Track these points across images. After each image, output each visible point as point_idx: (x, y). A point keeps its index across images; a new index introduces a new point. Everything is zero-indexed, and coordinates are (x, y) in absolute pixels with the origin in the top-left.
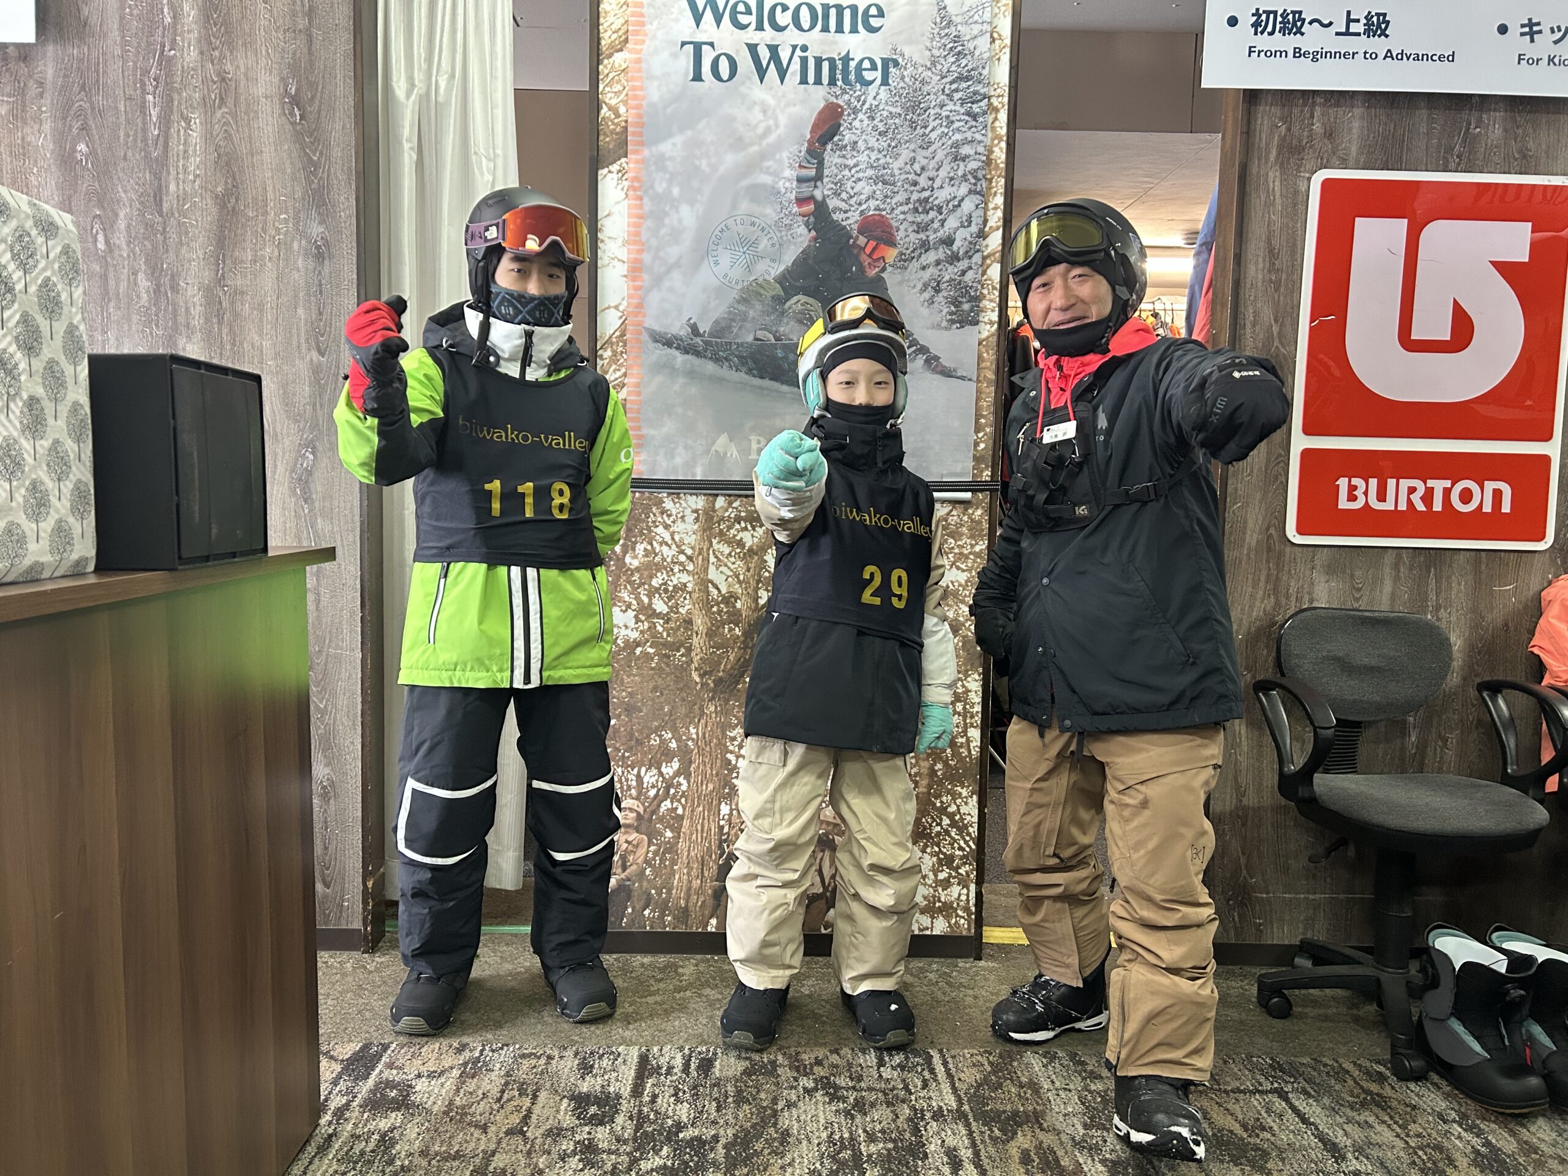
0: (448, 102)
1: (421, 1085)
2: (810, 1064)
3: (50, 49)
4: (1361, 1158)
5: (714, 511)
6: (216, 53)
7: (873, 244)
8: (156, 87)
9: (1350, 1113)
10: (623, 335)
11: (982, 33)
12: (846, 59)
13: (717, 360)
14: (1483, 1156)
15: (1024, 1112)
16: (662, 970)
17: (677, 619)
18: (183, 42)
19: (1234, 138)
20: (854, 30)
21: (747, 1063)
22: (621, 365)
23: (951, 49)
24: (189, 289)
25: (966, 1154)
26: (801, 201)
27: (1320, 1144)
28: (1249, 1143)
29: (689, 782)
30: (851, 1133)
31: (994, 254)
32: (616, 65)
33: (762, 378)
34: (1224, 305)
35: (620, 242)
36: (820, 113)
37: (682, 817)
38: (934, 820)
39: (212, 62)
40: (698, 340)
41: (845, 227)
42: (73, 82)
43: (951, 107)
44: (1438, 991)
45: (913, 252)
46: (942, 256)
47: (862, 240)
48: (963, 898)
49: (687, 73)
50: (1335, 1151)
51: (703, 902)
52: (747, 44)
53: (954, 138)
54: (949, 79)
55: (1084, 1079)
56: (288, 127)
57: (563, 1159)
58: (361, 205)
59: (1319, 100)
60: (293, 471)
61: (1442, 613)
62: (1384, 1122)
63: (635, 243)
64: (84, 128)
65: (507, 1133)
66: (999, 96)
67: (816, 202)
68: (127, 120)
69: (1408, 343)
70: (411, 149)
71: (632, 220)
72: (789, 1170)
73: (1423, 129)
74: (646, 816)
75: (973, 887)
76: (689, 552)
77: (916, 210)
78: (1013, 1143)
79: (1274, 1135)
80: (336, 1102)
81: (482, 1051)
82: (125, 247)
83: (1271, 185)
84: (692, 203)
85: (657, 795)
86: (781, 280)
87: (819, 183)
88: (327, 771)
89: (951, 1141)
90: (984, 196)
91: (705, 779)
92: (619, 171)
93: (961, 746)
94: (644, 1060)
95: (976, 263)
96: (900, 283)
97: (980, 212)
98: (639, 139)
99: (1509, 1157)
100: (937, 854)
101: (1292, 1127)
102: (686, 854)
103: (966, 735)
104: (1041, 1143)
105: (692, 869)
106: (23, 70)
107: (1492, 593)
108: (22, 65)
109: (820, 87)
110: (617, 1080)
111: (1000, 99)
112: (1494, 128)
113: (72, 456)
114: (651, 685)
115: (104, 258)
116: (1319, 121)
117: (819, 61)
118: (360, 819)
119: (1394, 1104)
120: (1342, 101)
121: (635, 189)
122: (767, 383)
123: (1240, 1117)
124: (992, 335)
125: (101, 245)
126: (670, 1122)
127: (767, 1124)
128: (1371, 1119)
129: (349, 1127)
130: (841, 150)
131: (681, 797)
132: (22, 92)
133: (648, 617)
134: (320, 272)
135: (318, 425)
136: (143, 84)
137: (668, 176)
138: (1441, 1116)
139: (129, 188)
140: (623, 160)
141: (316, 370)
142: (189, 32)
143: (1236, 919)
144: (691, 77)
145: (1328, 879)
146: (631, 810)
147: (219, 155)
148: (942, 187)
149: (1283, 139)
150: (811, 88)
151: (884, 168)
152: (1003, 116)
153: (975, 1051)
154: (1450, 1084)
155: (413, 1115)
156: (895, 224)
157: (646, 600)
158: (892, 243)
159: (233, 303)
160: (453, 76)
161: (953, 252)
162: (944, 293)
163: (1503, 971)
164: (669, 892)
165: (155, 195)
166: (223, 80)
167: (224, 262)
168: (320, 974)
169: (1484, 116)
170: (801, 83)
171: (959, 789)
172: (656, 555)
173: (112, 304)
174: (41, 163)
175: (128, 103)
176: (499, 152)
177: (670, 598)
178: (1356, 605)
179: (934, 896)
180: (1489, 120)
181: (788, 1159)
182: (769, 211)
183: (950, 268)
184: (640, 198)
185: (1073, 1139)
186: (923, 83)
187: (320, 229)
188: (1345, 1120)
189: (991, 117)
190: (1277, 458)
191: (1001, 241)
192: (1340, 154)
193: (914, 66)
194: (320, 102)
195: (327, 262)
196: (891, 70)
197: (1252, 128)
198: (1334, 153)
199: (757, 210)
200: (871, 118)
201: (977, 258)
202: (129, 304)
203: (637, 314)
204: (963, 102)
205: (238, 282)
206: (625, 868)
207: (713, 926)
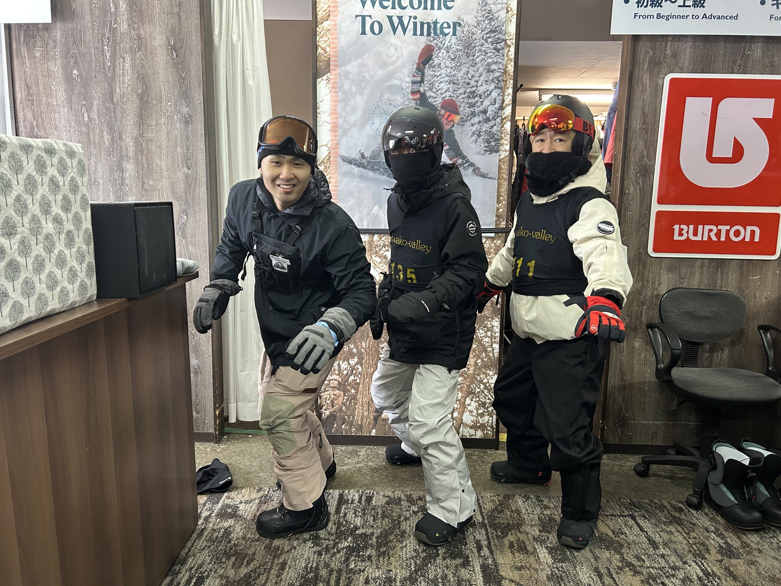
1: (242, 507)
2: (416, 499)
3: (58, 24)
4: (666, 548)
5: (373, 242)
6: (136, 26)
7: (448, 113)
8: (109, 42)
9: (664, 527)
10: (329, 159)
11: (502, 9)
12: (436, 23)
13: (373, 170)
14: (724, 549)
15: (512, 524)
16: (350, 453)
18: (120, 20)
19: (627, 58)
20: (439, 8)
21: (388, 498)
23: (487, 17)
24: (127, 138)
25: (484, 543)
26: (413, 93)
27: (647, 541)
28: (615, 540)
29: (362, 368)
31: (507, 117)
32: (325, 27)
34: (620, 141)
35: (327, 114)
36: (423, 49)
37: (359, 384)
38: (477, 386)
39: (134, 30)
40: (364, 160)
41: (434, 106)
42: (70, 40)
45: (467, 117)
46: (481, 119)
48: (490, 421)
49: (358, 32)
50: (654, 545)
51: (369, 422)
52: (387, 16)
53: (487, 61)
54: (486, 32)
55: (541, 509)
56: (170, 61)
57: (304, 542)
58: (206, 98)
59: (669, 38)
62: (679, 531)
63: (335, 114)
64: (76, 63)
66: (510, 39)
67: (421, 93)
68: (95, 58)
69: (711, 159)
71: (333, 103)
72: (405, 549)
73: (722, 52)
74: (343, 383)
77: (469, 97)
78: (506, 538)
79: (626, 537)
80: (205, 514)
81: (269, 491)
82: (97, 119)
83: (645, 82)
84: (362, 94)
85: (347, 374)
87: (422, 84)
88: (197, 361)
89: (478, 537)
90: (502, 90)
91: (370, 366)
92: (327, 79)
93: (490, 352)
94: (341, 496)
95: (498, 123)
96: (461, 133)
97: (501, 97)
98: (335, 64)
99: (735, 549)
100: (478, 402)
101: (636, 533)
102: (361, 400)
103: (492, 347)
104: (519, 538)
105: (364, 407)
106: (46, 35)
107: (748, 280)
108: (46, 32)
109: (423, 37)
111: (511, 41)
112: (757, 51)
115: (88, 124)
116: (669, 49)
117: (422, 24)
118: (212, 383)
119: (685, 523)
120: (681, 40)
121: (335, 88)
123: (612, 528)
124: (506, 157)
125: (86, 118)
126: (352, 526)
127: (395, 527)
128: (673, 530)
129: (211, 525)
130: (433, 67)
131: (359, 374)
132: (46, 45)
134: (187, 130)
135: (188, 202)
136: (102, 41)
137: (350, 82)
138: (706, 529)
139: (97, 91)
140: (329, 74)
141: (187, 176)
142: (123, 15)
143: (618, 433)
144: (360, 33)
146: (336, 380)
147: (139, 75)
148: (482, 85)
149: (651, 58)
150: (418, 37)
151: (454, 76)
152: (512, 49)
153: (492, 495)
155: (238, 520)
156: (458, 104)
158: (457, 113)
159: (147, 145)
161: (487, 117)
162: (482, 137)
163: (747, 464)
164: (353, 417)
165: (110, 94)
166: (140, 38)
167: (143, 126)
168: (196, 453)
169: (752, 46)
170: (413, 35)
171: (488, 372)
173: (92, 146)
174: (56, 80)
175: (96, 50)
178: (681, 286)
179: (476, 421)
180: (755, 47)
181: (404, 544)
182: (398, 98)
183: (486, 125)
184: (337, 92)
185: (534, 537)
186: (473, 34)
187: (187, 110)
188: (660, 530)
189: (506, 50)
190: (644, 215)
191: (511, 111)
192: (680, 65)
193: (469, 26)
194: (185, 49)
195: (190, 125)
196: (458, 28)
197: (636, 53)
198: (676, 65)
199: (393, 97)
200: (448, 52)
201: (499, 120)
202: (100, 146)
203: (336, 149)
204: (492, 43)
205: (149, 135)
206: (333, 407)
207: (373, 433)
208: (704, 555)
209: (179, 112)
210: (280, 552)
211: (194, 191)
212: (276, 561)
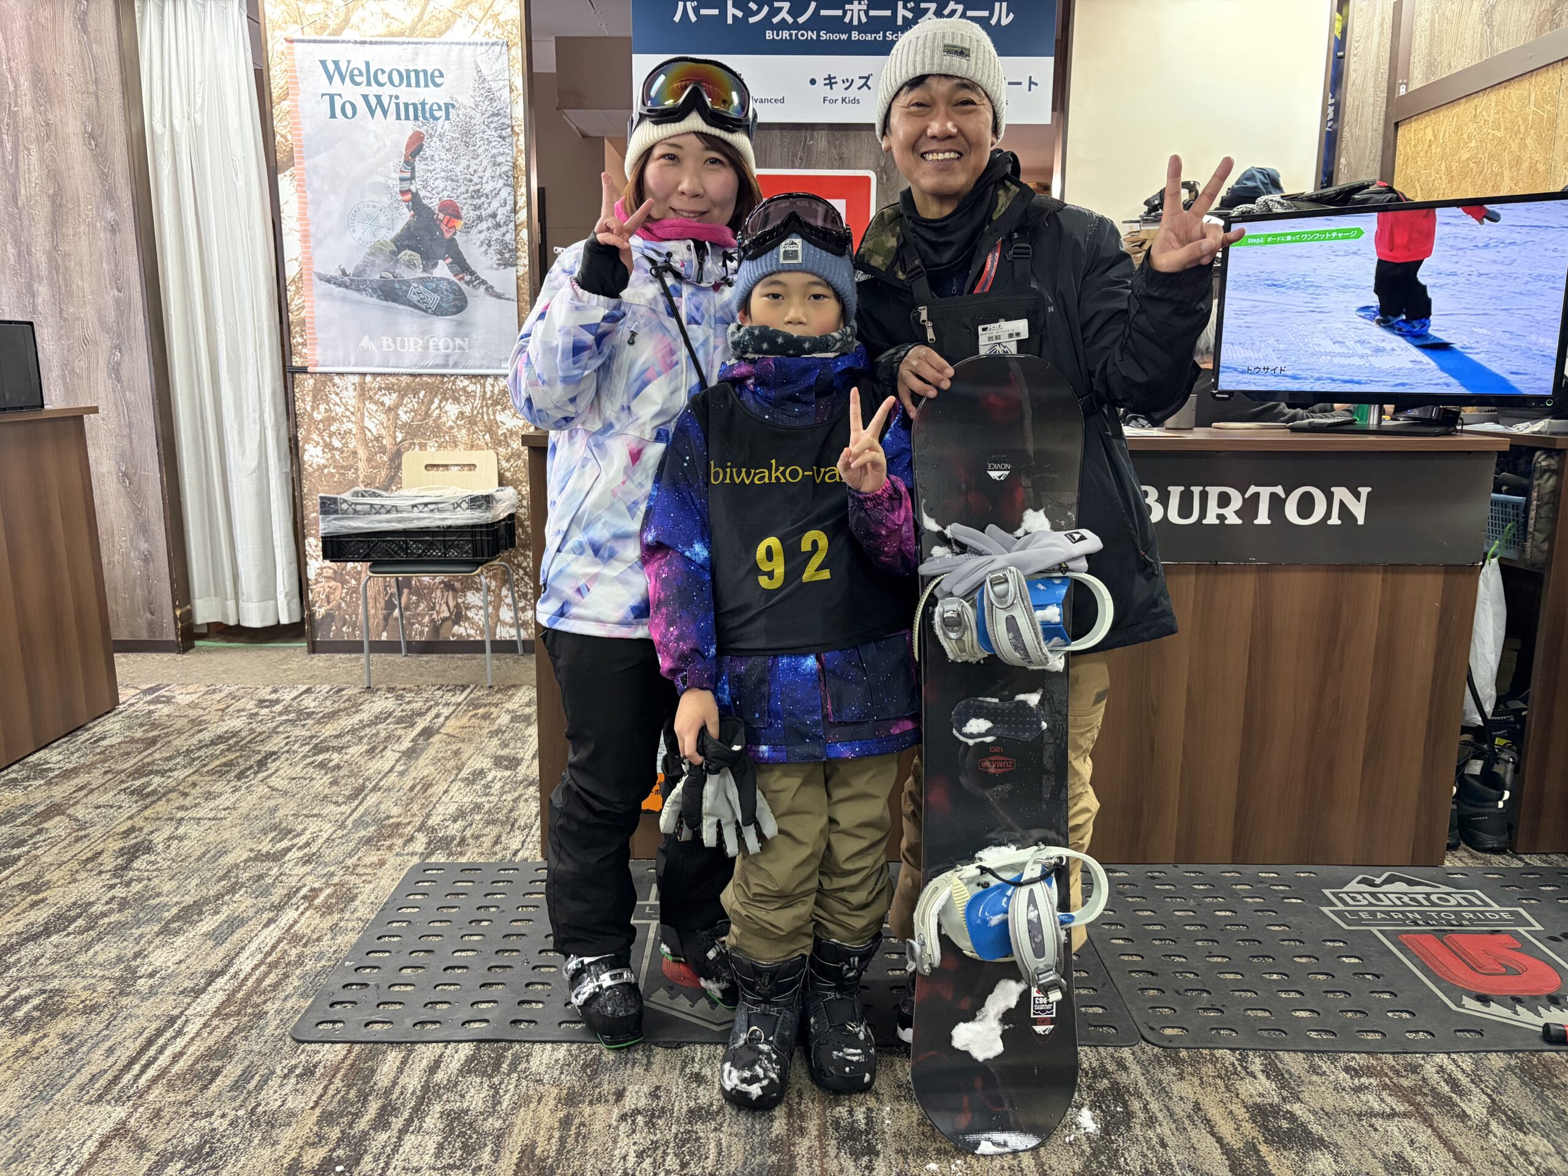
5: (367, 384)
6: (42, 108)
7: (448, 217)
10: (301, 277)
11: (504, 86)
12: (423, 104)
13: (358, 290)
17: (348, 451)
18: (22, 102)
20: (426, 86)
22: (302, 295)
23: (486, 97)
24: (38, 253)
26: (402, 193)
31: (524, 222)
32: (283, 109)
33: (387, 301)
35: (295, 219)
36: (410, 138)
39: (40, 114)
40: (346, 278)
41: (431, 208)
45: (473, 222)
46: (490, 225)
47: (441, 216)
49: (326, 114)
51: (378, 623)
52: (362, 95)
53: (492, 152)
54: (487, 115)
56: (88, 152)
60: (109, 363)
63: (304, 219)
66: (518, 125)
67: (412, 193)
71: (300, 205)
73: (778, 142)
76: (352, 409)
77: (473, 197)
84: (337, 194)
86: (395, 241)
87: (413, 181)
90: (515, 188)
92: (290, 175)
95: (510, 229)
96: (466, 242)
97: (512, 197)
98: (301, 154)
109: (409, 121)
111: (519, 127)
112: (821, 141)
117: (406, 105)
118: (168, 574)
121: (301, 186)
122: (390, 304)
124: (527, 273)
126: (303, 707)
127: (353, 707)
129: (133, 709)
133: (330, 450)
134: (114, 241)
135: (122, 335)
137: (321, 178)
140: (292, 168)
141: (117, 301)
142: (25, 95)
144: (329, 116)
147: (49, 171)
148: (487, 182)
150: (403, 122)
151: (451, 172)
152: (522, 138)
155: (170, 705)
156: (459, 205)
157: (328, 440)
158: (459, 217)
159: (64, 261)
161: (497, 223)
162: (493, 247)
164: (357, 617)
165: (13, 195)
166: (48, 124)
167: (57, 236)
169: (814, 133)
170: (396, 119)
172: (332, 411)
177: (342, 439)
180: (818, 136)
182: (384, 198)
183: (496, 232)
184: (306, 191)
186: (471, 118)
187: (112, 214)
189: (515, 139)
193: (465, 108)
194: (107, 136)
195: (117, 234)
196: (451, 110)
199: (376, 198)
200: (441, 140)
201: (512, 226)
203: (308, 264)
204: (496, 129)
205: (65, 248)
206: (329, 602)
207: (384, 637)
209: (103, 218)
211: (128, 320)
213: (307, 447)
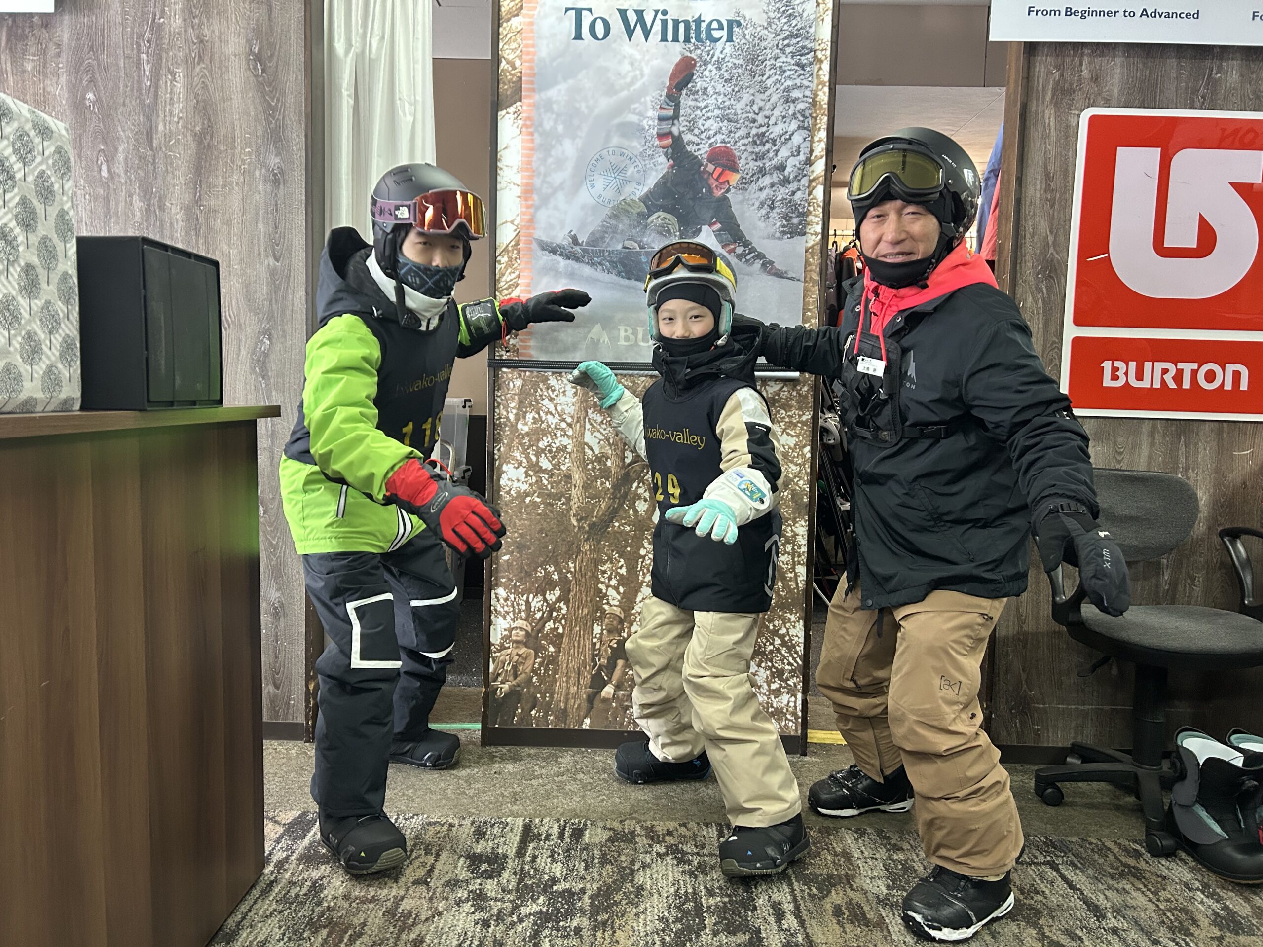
0: (379, 58)
2: (663, 834)
3: (66, 17)
4: (1119, 917)
6: (196, 21)
7: (719, 170)
8: (149, 48)
9: (1111, 882)
10: (517, 244)
12: (698, 21)
13: (593, 264)
14: (1223, 918)
15: (838, 875)
16: (545, 759)
17: (560, 475)
18: (170, 12)
19: (1016, 82)
21: (611, 832)
22: (516, 269)
23: (784, 12)
24: (173, 207)
25: (788, 907)
26: (661, 136)
27: (1084, 906)
28: (1025, 904)
29: (568, 607)
30: (694, 889)
31: (818, 178)
32: (513, 27)
33: (629, 279)
34: (1007, 219)
35: (515, 169)
36: (677, 65)
37: (562, 635)
38: (768, 640)
39: (193, 27)
40: (577, 248)
41: (697, 157)
42: (84, 45)
43: (783, 59)
44: (1186, 782)
45: (752, 176)
46: (776, 180)
48: (792, 704)
49: (570, 33)
50: (1097, 912)
51: (579, 705)
52: (619, 10)
53: (785, 84)
54: (782, 36)
55: (888, 850)
56: (252, 79)
57: (458, 905)
58: (309, 141)
59: (1086, 51)
60: (253, 353)
61: (1191, 473)
62: (1139, 889)
63: (527, 170)
64: (92, 80)
65: (414, 883)
66: (822, 50)
67: (673, 137)
68: (126, 74)
69: (1161, 250)
70: (349, 96)
72: (642, 917)
73: (1174, 74)
74: (533, 634)
75: (799, 696)
76: (569, 420)
77: (755, 143)
78: (827, 900)
79: (1046, 898)
80: (279, 855)
82: (122, 174)
83: (1047, 121)
84: (574, 137)
85: (542, 617)
86: (645, 199)
87: (676, 122)
88: (278, 594)
89: (776, 897)
90: (811, 131)
91: (581, 605)
92: (515, 113)
93: (790, 580)
94: (527, 828)
95: (804, 186)
96: (742, 202)
97: (807, 144)
98: (531, 86)
100: (770, 668)
101: (1061, 892)
102: (565, 665)
103: (794, 571)
104: (851, 900)
105: (570, 677)
106: (45, 34)
107: (1232, 457)
108: (44, 30)
109: (677, 44)
110: (505, 844)
111: (824, 52)
112: (1232, 74)
113: (61, 315)
114: (538, 527)
115: (107, 183)
116: (1086, 68)
117: (676, 23)
118: (304, 634)
119: (1148, 875)
120: (1106, 51)
121: (527, 126)
122: (633, 283)
123: (1018, 883)
124: (817, 244)
125: (105, 173)
126: (546, 877)
127: (625, 880)
128: (1128, 887)
129: (287, 876)
130: (694, 94)
131: (562, 619)
132: (44, 52)
133: (536, 472)
134: (276, 195)
135: (273, 317)
136: (139, 46)
137: (554, 116)
138: (1186, 885)
139: (126, 128)
140: (518, 103)
141: (273, 273)
142: (175, 4)
143: (1018, 725)
144: (573, 36)
145: (1095, 694)
146: (521, 629)
147: (198, 102)
148: (776, 124)
149: (1057, 83)
150: (670, 44)
151: (729, 109)
152: (826, 66)
154: (1195, 860)
156: (737, 154)
157: (534, 459)
158: (735, 169)
159: (207, 219)
160: (383, 37)
161: (785, 177)
162: (777, 210)
163: (1240, 765)
164: (551, 697)
165: (147, 133)
166: (202, 42)
167: (201, 186)
169: (1224, 64)
170: (662, 40)
171: (788, 615)
172: (543, 422)
173: (113, 220)
174: (58, 108)
175: (127, 61)
176: (419, 98)
177: (553, 458)
178: (1118, 466)
179: (767, 703)
180: (1228, 67)
181: (641, 908)
182: (635, 143)
183: (783, 190)
184: (532, 134)
185: (878, 897)
186: (761, 39)
187: (277, 160)
188: (1105, 886)
189: (817, 67)
190: (1052, 345)
191: (824, 168)
192: (1104, 94)
193: (754, 26)
194: (278, 59)
195: (281, 187)
196: (736, 29)
197: (1031, 74)
198: (1099, 94)
199: (625, 143)
200: (719, 69)
201: (804, 182)
202: (126, 220)
203: (528, 228)
204: (793, 55)
205: (212, 202)
206: (515, 676)
207: (587, 724)
208: (1189, 929)
209: (264, 165)
210: (411, 920)
211: (284, 298)
212: (404, 936)
213: (505, 468)
